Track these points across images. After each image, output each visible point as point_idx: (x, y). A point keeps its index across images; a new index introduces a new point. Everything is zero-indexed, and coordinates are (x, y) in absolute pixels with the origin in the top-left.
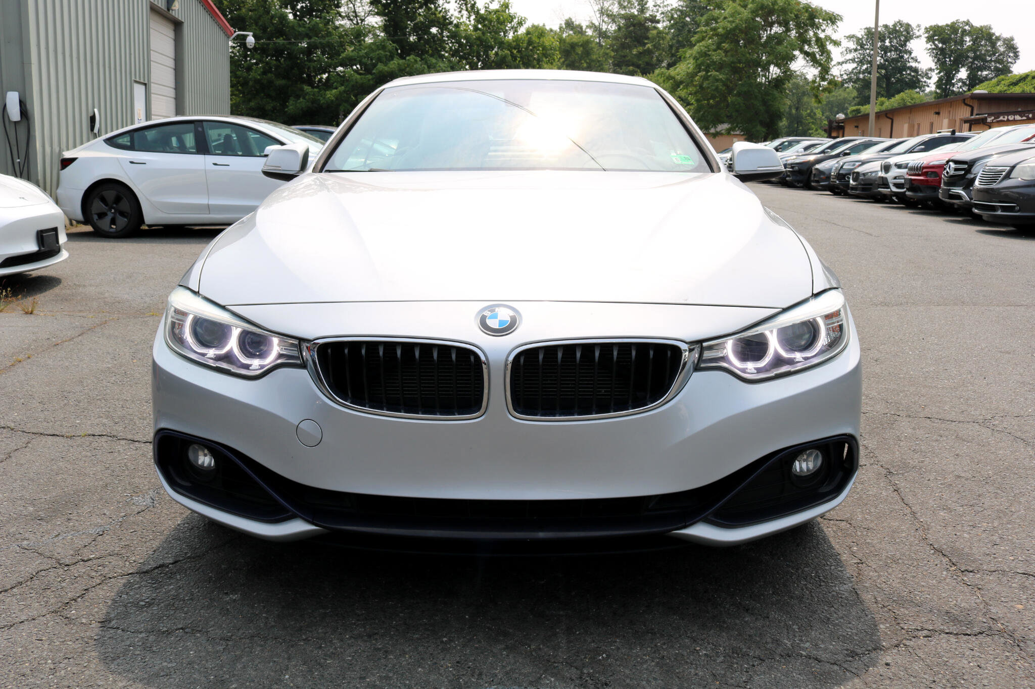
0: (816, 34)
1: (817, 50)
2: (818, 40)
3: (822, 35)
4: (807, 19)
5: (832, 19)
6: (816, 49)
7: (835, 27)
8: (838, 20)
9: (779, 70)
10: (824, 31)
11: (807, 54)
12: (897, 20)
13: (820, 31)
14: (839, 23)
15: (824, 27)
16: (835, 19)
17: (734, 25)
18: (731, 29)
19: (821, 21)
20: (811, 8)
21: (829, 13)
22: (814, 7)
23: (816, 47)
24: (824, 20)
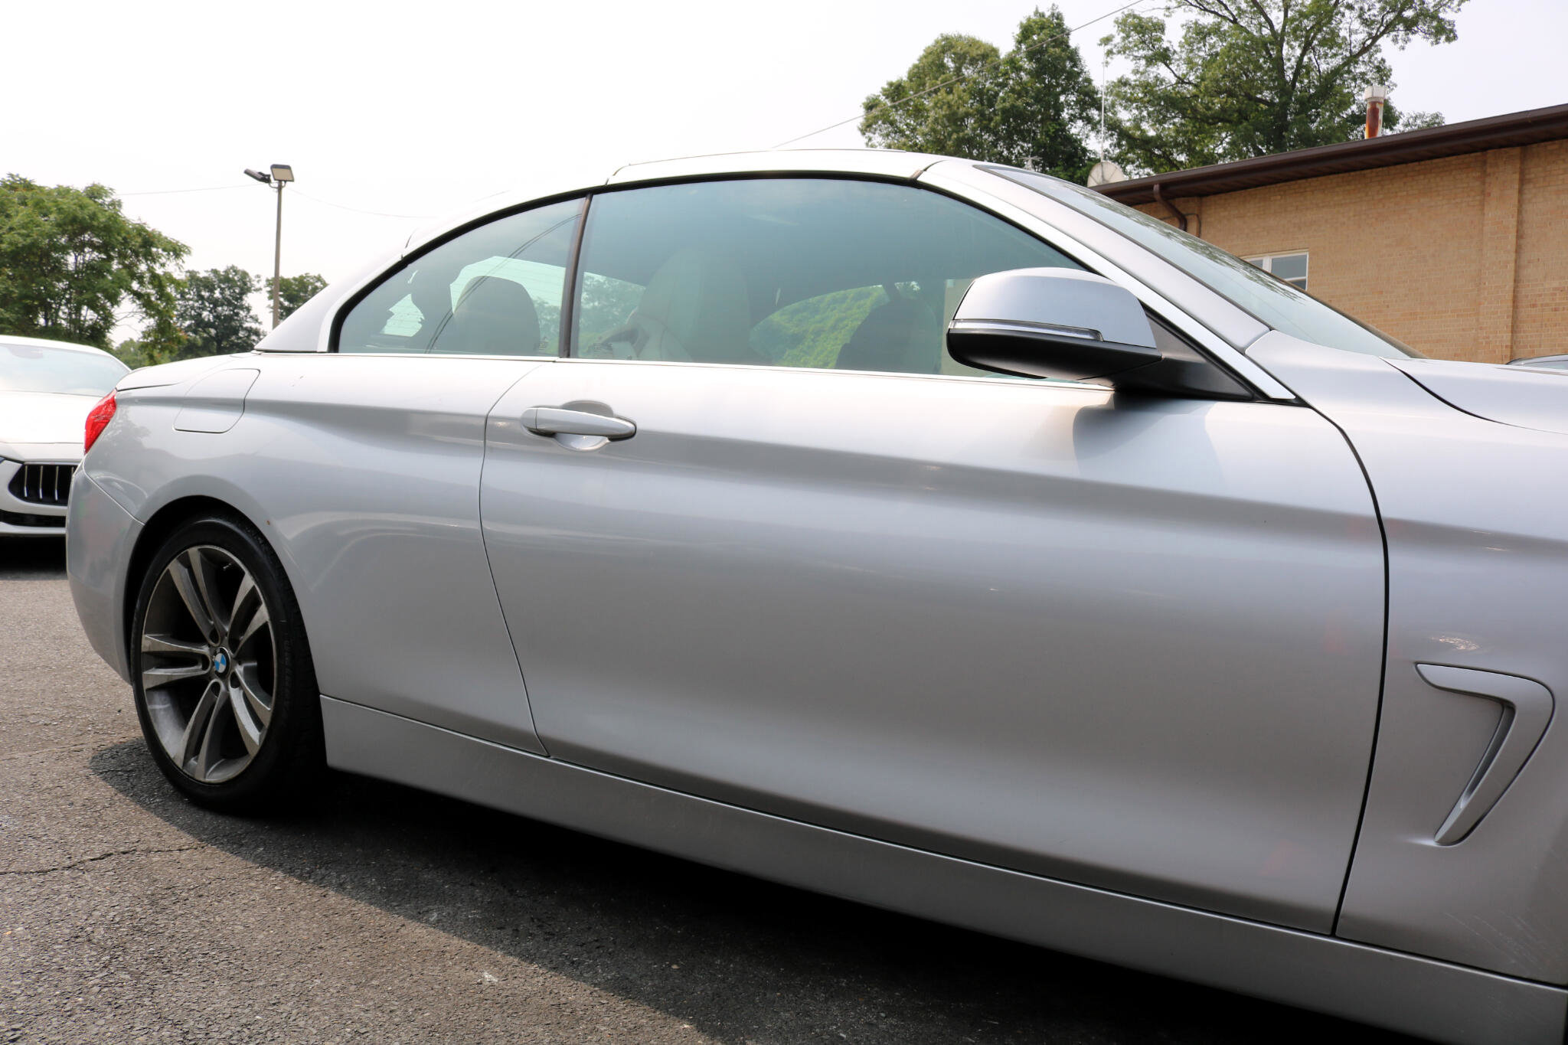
0: (150, 270)
1: (153, 292)
2: (154, 277)
3: (159, 271)
4: (141, 247)
5: (177, 251)
6: (150, 290)
7: (180, 262)
8: (184, 251)
9: (96, 315)
10: (163, 265)
11: (137, 295)
12: (230, 265)
13: (158, 265)
14: (185, 257)
15: (163, 260)
16: (181, 251)
17: (29, 240)
18: (24, 246)
19: (160, 251)
20: (146, 231)
21: (170, 242)
22: (150, 230)
23: (150, 286)
24: (164, 250)
